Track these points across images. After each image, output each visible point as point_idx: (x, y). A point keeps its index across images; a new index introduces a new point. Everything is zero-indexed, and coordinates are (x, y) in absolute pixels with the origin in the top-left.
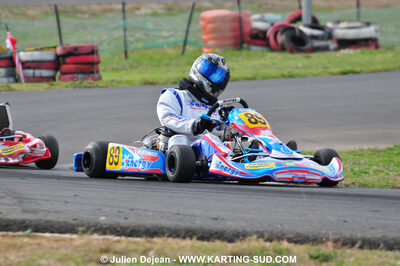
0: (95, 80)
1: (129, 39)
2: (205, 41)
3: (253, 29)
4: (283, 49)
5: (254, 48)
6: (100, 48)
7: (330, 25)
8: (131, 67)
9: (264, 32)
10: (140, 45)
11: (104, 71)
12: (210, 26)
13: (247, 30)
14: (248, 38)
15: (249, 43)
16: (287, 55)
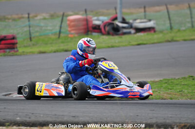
0: (15, 52)
1: (32, 31)
2: (70, 31)
3: (93, 25)
4: (108, 34)
5: (94, 34)
6: (17, 36)
7: (131, 21)
8: (33, 45)
9: (99, 26)
10: (37, 34)
11: (20, 47)
12: (72, 23)
13: (90, 25)
14: (91, 29)
15: (92, 32)
16: (111, 37)
